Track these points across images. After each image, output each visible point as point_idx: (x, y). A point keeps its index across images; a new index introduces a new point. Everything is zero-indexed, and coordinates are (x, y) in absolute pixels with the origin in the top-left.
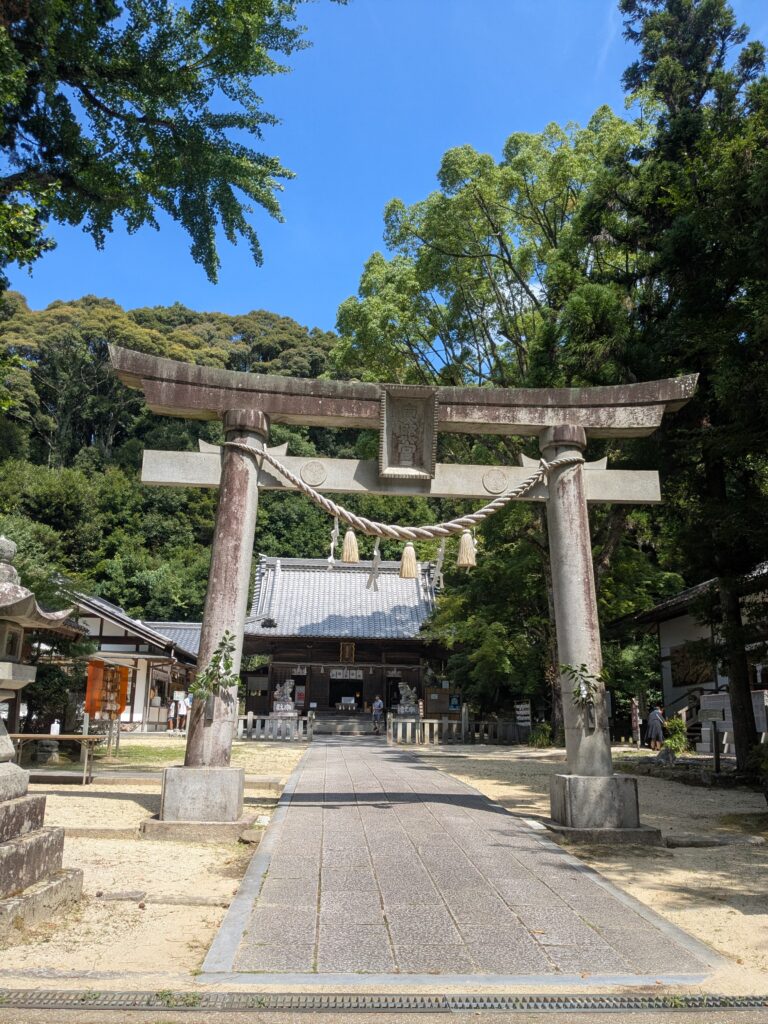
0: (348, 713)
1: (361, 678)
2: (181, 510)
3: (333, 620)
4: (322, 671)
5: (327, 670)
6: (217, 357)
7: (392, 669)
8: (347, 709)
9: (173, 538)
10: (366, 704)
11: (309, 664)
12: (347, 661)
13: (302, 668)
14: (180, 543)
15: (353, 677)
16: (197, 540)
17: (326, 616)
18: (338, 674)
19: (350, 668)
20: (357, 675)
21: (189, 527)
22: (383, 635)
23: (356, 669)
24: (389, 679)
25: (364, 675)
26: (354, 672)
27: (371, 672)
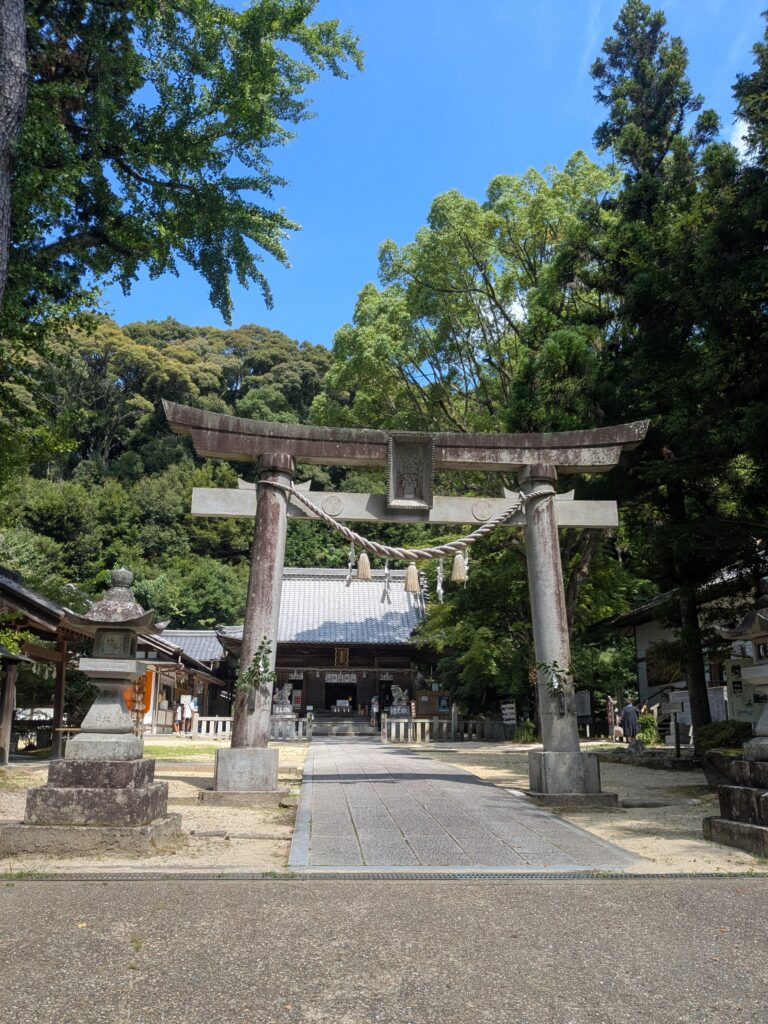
0: (343, 716)
1: (355, 682)
2: (178, 522)
3: (328, 626)
4: (318, 676)
5: (323, 675)
6: (210, 371)
7: (384, 673)
8: (342, 711)
9: (169, 548)
10: (359, 706)
11: (305, 669)
12: (342, 665)
13: (299, 673)
14: (177, 553)
15: (347, 681)
16: (193, 550)
17: (321, 623)
18: (333, 678)
19: (344, 673)
20: (351, 679)
21: (186, 538)
22: (376, 640)
23: (350, 673)
24: (382, 682)
25: (359, 678)
26: (348, 675)
27: (364, 676)
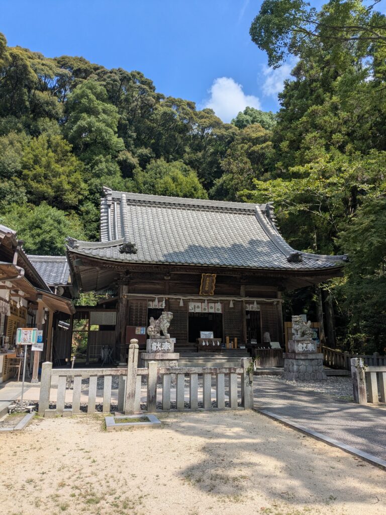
0: (212, 350)
1: (220, 312)
3: (193, 249)
4: (181, 304)
5: (186, 303)
7: (252, 303)
8: (211, 345)
10: (228, 338)
11: (167, 296)
12: (207, 293)
13: (160, 300)
15: (212, 311)
17: (186, 246)
18: (196, 307)
19: (209, 301)
20: (217, 308)
23: (215, 302)
24: (248, 312)
25: (223, 308)
26: (212, 305)
27: (231, 305)
